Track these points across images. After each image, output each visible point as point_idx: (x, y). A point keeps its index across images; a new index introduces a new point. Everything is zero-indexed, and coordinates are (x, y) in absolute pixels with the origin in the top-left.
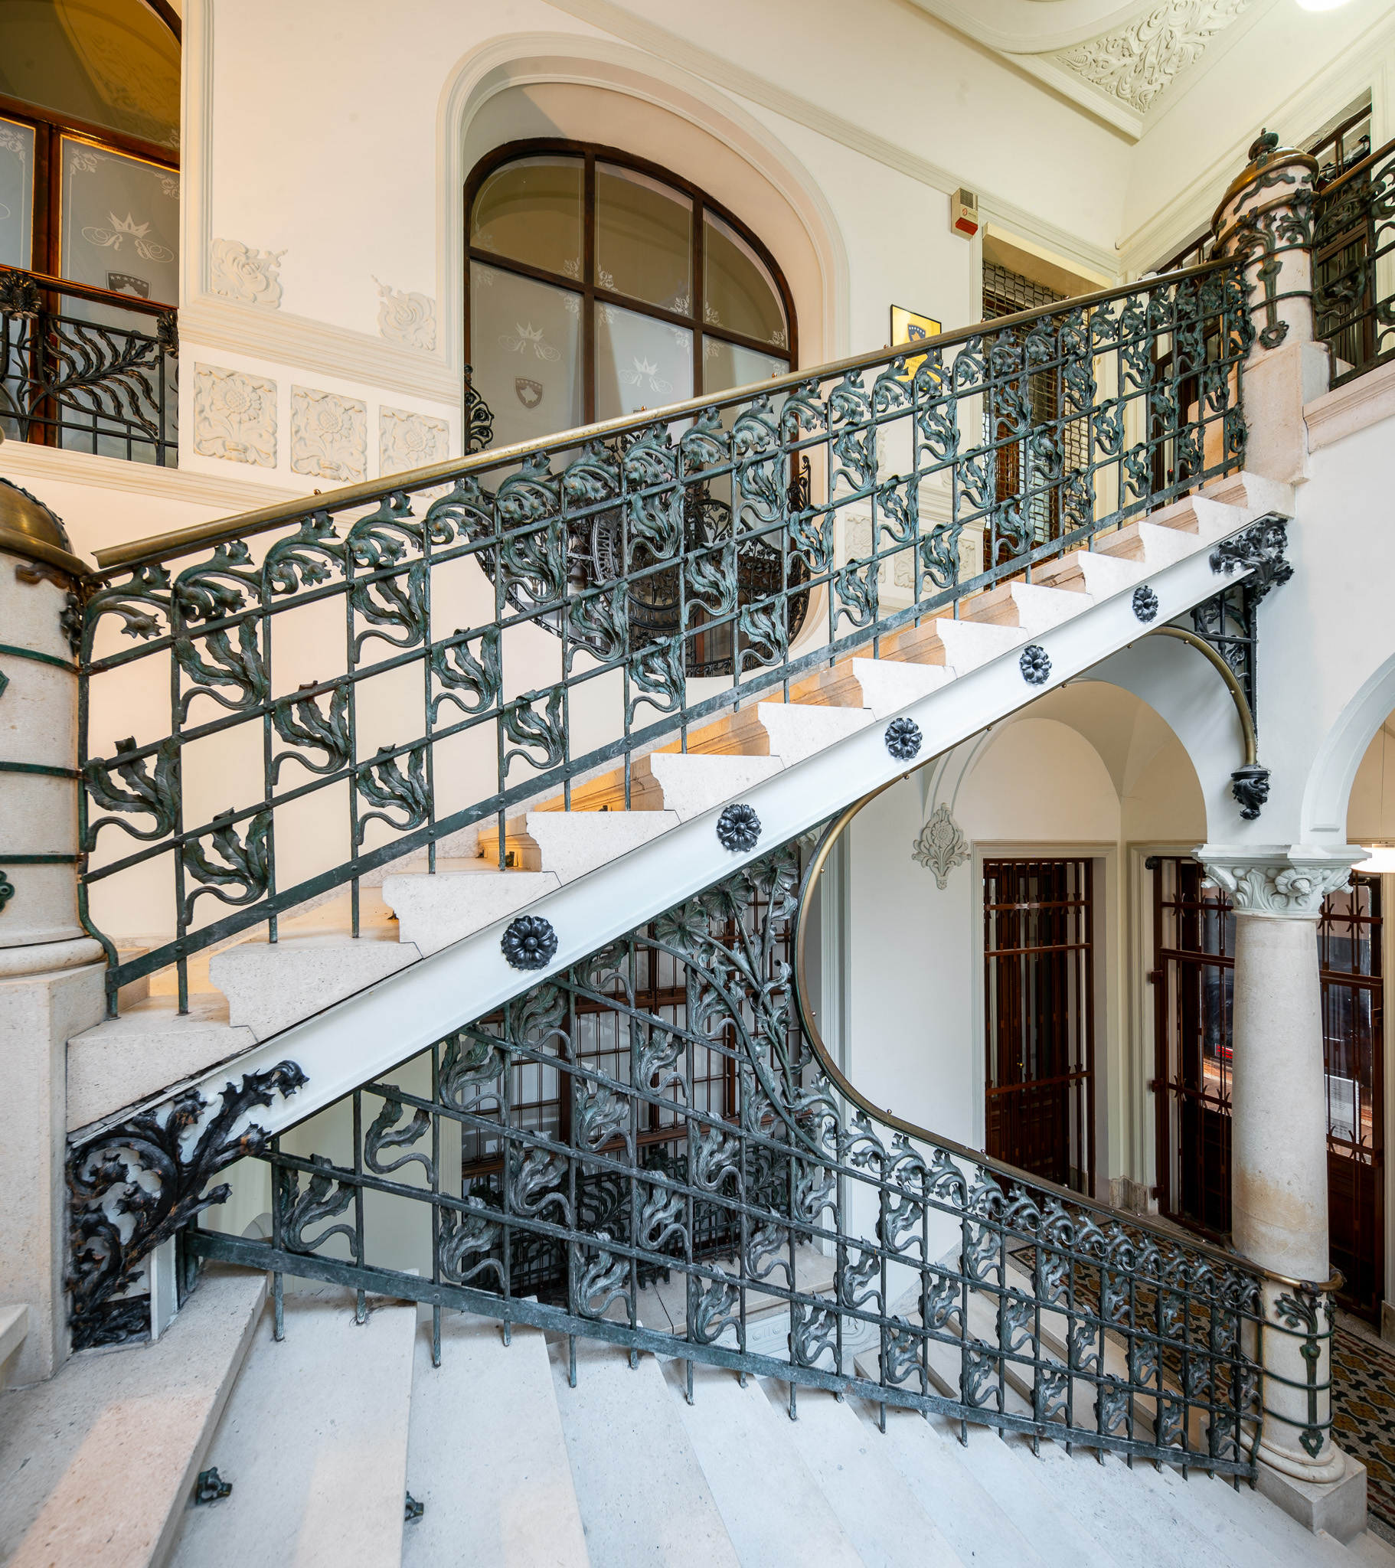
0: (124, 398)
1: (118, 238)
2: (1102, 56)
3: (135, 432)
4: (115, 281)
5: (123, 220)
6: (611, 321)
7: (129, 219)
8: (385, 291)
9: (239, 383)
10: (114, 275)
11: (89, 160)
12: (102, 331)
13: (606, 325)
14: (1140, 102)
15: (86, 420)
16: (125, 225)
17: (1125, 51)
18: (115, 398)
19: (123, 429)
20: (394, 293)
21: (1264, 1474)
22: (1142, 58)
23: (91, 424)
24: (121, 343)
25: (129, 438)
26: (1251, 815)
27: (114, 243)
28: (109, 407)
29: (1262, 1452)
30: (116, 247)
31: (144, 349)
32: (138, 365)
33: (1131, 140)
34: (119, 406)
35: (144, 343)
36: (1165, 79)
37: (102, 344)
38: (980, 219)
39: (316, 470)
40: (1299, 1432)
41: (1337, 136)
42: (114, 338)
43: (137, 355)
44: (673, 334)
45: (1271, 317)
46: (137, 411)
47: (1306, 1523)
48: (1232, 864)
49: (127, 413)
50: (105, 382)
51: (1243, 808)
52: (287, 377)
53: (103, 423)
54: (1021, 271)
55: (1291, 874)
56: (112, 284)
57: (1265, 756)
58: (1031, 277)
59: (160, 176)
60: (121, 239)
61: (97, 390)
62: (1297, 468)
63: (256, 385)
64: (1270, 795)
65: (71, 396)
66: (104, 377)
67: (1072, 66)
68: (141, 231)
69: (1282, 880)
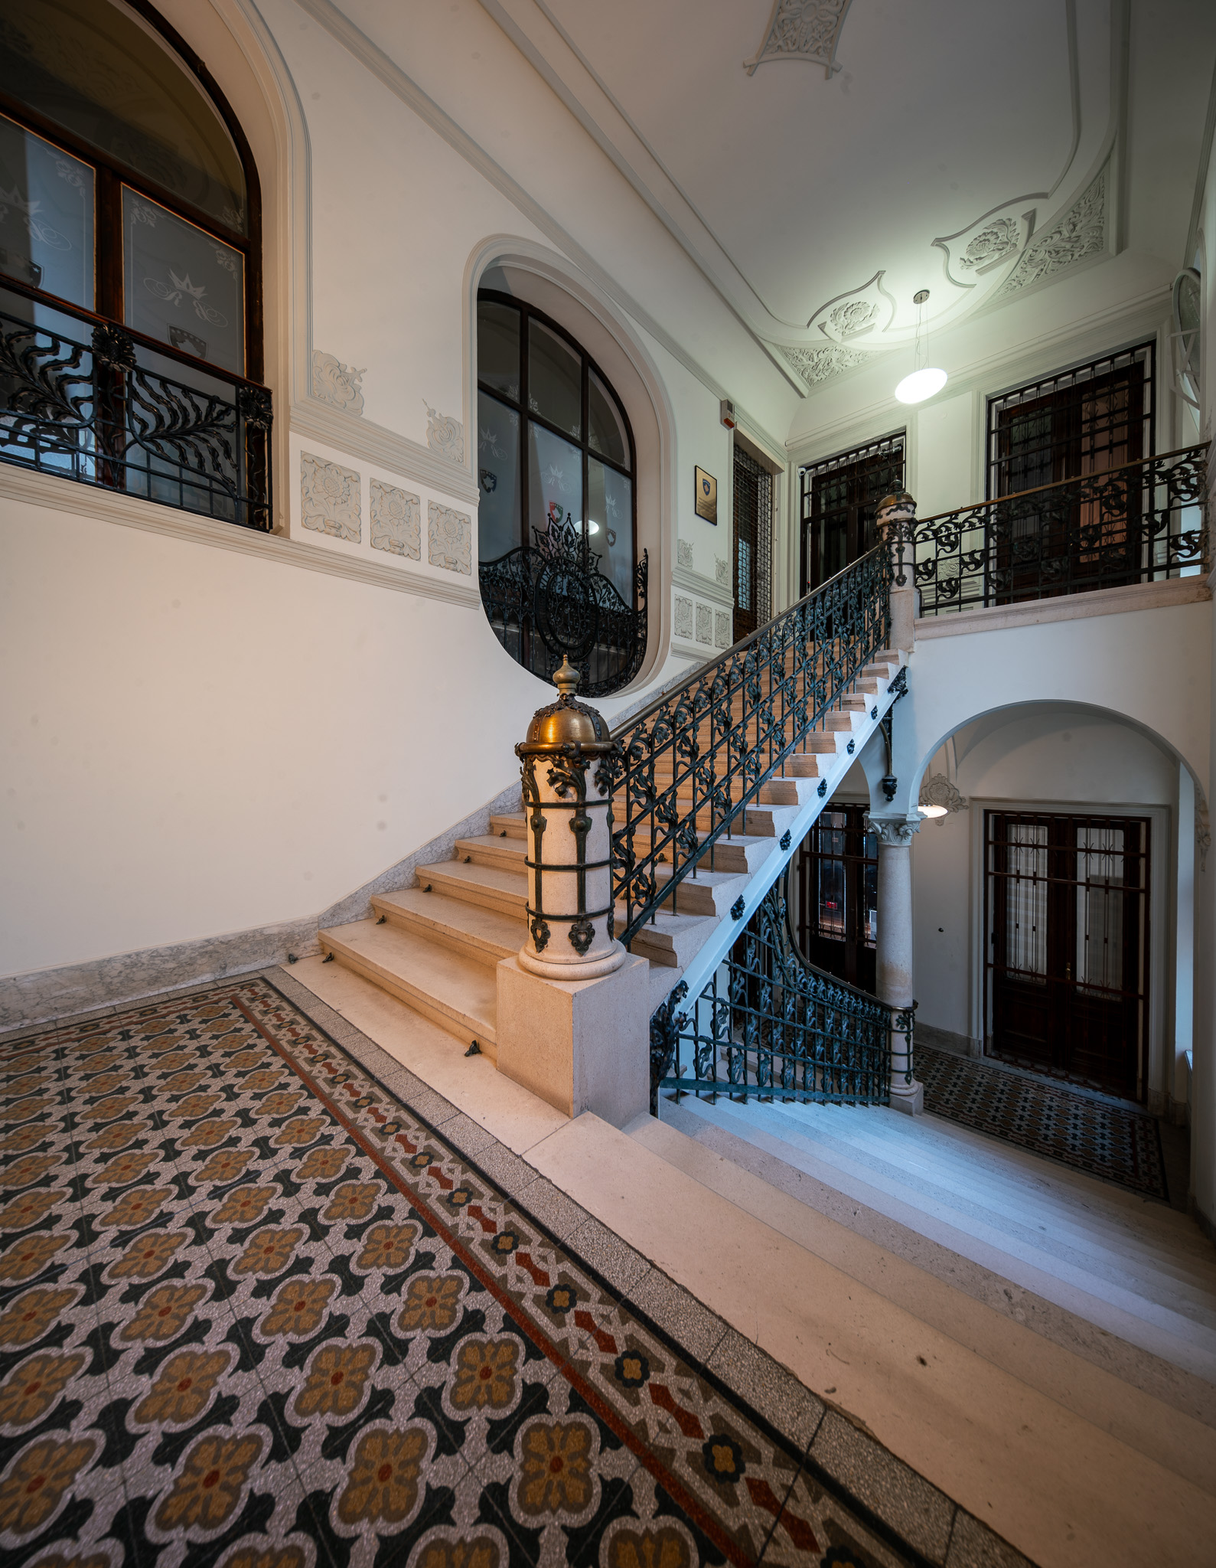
0: (206, 454)
1: (177, 295)
2: (800, 356)
3: (215, 486)
4: (177, 334)
5: (182, 279)
6: (537, 436)
7: (187, 279)
8: (431, 413)
9: (334, 472)
10: (175, 329)
11: (148, 213)
12: (187, 391)
13: (533, 438)
14: (810, 381)
15: (174, 471)
16: (184, 284)
17: (811, 358)
18: (199, 455)
19: (206, 482)
20: (437, 416)
21: (894, 1099)
22: (817, 365)
23: (177, 475)
24: (203, 405)
25: (211, 490)
26: (890, 800)
27: (174, 299)
28: (193, 461)
29: (893, 1090)
30: (176, 302)
31: (222, 413)
32: (218, 426)
33: (802, 396)
34: (201, 463)
35: (223, 408)
36: (823, 377)
37: (186, 403)
38: (736, 419)
39: (388, 548)
40: (904, 1075)
41: (890, 439)
42: (197, 400)
43: (217, 418)
44: (571, 451)
45: (901, 571)
46: (217, 467)
47: (910, 1114)
48: (880, 821)
49: (208, 468)
50: (191, 438)
51: (886, 796)
52: (368, 471)
53: (188, 475)
54: (746, 450)
55: (906, 827)
56: (173, 339)
57: (895, 772)
58: (750, 454)
59: (215, 246)
60: (181, 296)
61: (182, 443)
62: (911, 646)
63: (347, 475)
64: (897, 790)
65: (158, 446)
66: (189, 433)
67: (786, 355)
68: (198, 292)
69: (902, 829)
